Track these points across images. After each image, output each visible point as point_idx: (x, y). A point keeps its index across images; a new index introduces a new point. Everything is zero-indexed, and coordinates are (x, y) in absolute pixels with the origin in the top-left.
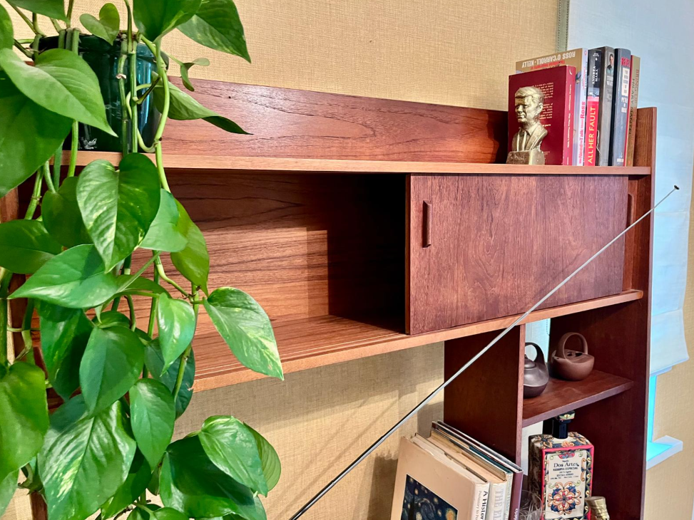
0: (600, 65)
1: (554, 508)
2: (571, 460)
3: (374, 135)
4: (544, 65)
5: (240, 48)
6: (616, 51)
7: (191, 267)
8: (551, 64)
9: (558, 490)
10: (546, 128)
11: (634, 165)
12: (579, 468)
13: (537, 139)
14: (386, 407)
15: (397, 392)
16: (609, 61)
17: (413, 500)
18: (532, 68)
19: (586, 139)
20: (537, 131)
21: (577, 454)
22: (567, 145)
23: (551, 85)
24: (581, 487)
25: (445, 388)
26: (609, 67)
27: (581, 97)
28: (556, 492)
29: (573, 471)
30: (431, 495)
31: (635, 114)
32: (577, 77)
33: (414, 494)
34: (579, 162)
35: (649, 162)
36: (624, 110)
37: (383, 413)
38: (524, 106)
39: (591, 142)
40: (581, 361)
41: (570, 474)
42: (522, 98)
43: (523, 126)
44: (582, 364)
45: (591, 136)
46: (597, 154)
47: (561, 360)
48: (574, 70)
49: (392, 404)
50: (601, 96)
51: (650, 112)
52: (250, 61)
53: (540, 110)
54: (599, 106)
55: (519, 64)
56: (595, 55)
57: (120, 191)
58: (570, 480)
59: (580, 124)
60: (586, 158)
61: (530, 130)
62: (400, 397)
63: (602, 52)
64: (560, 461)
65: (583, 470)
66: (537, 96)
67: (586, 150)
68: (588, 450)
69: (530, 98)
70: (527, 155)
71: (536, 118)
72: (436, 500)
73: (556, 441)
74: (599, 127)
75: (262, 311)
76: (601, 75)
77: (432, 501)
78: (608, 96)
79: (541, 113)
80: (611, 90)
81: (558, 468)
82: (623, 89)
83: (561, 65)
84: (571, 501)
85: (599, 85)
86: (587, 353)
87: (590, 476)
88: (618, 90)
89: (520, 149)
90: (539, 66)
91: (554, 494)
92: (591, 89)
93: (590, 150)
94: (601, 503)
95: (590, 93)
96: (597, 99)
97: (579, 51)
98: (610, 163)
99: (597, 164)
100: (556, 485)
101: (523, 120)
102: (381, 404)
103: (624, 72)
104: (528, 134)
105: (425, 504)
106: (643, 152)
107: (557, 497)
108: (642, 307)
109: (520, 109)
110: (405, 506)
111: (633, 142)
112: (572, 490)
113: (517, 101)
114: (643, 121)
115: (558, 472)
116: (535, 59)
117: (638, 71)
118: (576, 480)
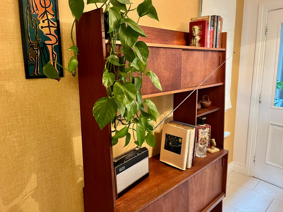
0: (214, 20)
1: (201, 144)
2: (205, 130)
3: (158, 38)
4: (199, 20)
5: (157, 18)
6: (217, 16)
7: (142, 66)
8: (201, 19)
9: (202, 139)
10: (200, 37)
11: (221, 48)
12: (207, 132)
13: (198, 40)
16: (216, 19)
17: (168, 139)
18: (195, 20)
19: (210, 40)
20: (198, 38)
21: (207, 129)
22: (206, 42)
23: (201, 25)
24: (207, 138)
25: (174, 112)
26: (216, 21)
27: (209, 29)
30: (174, 137)
31: (221, 34)
32: (208, 23)
33: (168, 138)
34: (208, 46)
35: (225, 47)
36: (219, 33)
38: (195, 31)
39: (211, 41)
40: (208, 102)
41: (205, 134)
42: (194, 29)
43: (194, 37)
44: (208, 103)
45: (211, 40)
46: (213, 45)
47: (203, 102)
48: (207, 21)
50: (214, 29)
51: (225, 33)
52: (159, 21)
53: (199, 32)
54: (213, 31)
55: (191, 19)
56: (213, 17)
57: (139, 49)
59: (209, 37)
60: (210, 46)
61: (196, 38)
63: (214, 16)
64: (202, 131)
65: (208, 133)
66: (198, 28)
67: (210, 43)
68: (209, 127)
69: (196, 29)
70: (196, 45)
71: (198, 35)
72: (175, 137)
73: (201, 125)
74: (213, 38)
75: (157, 76)
76: (214, 23)
77: (174, 138)
78: (215, 29)
79: (199, 33)
80: (216, 27)
82: (219, 27)
83: (204, 20)
84: (205, 142)
85: (213, 26)
86: (209, 100)
87: (210, 135)
88: (218, 27)
89: (193, 43)
90: (197, 20)
91: (201, 140)
92: (211, 27)
93: (211, 44)
94: (214, 140)
95: (211, 28)
96: (213, 30)
97: (209, 16)
98: (216, 47)
99: (213, 47)
100: (201, 137)
101: (194, 35)
103: (219, 22)
104: (195, 39)
105: (172, 139)
106: (223, 44)
107: (201, 141)
108: (223, 87)
109: (194, 32)
110: (165, 142)
111: (221, 41)
112: (205, 139)
113: (193, 30)
114: (224, 36)
115: (202, 134)
116: (196, 18)
117: (222, 22)
118: (206, 136)
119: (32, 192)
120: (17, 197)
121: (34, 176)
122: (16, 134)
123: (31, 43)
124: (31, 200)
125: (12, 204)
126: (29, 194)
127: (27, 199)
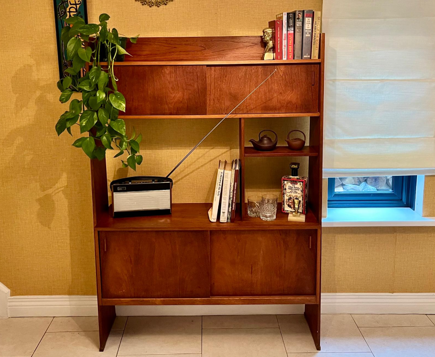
0: (293, 18)
1: (290, 206)
2: (296, 186)
3: (205, 49)
6: (304, 11)
9: (291, 198)
12: (300, 190)
14: (223, 152)
15: (229, 147)
19: (287, 48)
21: (299, 184)
22: (278, 51)
24: (299, 199)
26: (298, 18)
27: (283, 32)
28: (290, 199)
29: (297, 191)
34: (284, 58)
37: (222, 154)
39: (290, 49)
45: (290, 47)
46: (294, 54)
48: (281, 21)
49: (227, 151)
50: (294, 31)
54: (294, 34)
56: (291, 14)
58: (296, 195)
60: (288, 56)
62: (230, 149)
64: (291, 185)
67: (288, 52)
68: (302, 182)
74: (294, 43)
76: (294, 22)
81: (290, 188)
82: (307, 27)
85: (293, 26)
87: (303, 194)
88: (304, 27)
92: (289, 28)
93: (290, 52)
95: (289, 30)
96: (292, 32)
98: (302, 58)
99: (294, 58)
100: (290, 195)
102: (221, 150)
103: (307, 20)
107: (290, 201)
115: (290, 190)
118: (299, 195)
119: (63, 189)
120: (51, 188)
121: (65, 175)
122: (53, 136)
123: (65, 63)
124: (61, 195)
125: (46, 192)
126: (60, 189)
127: (58, 192)
